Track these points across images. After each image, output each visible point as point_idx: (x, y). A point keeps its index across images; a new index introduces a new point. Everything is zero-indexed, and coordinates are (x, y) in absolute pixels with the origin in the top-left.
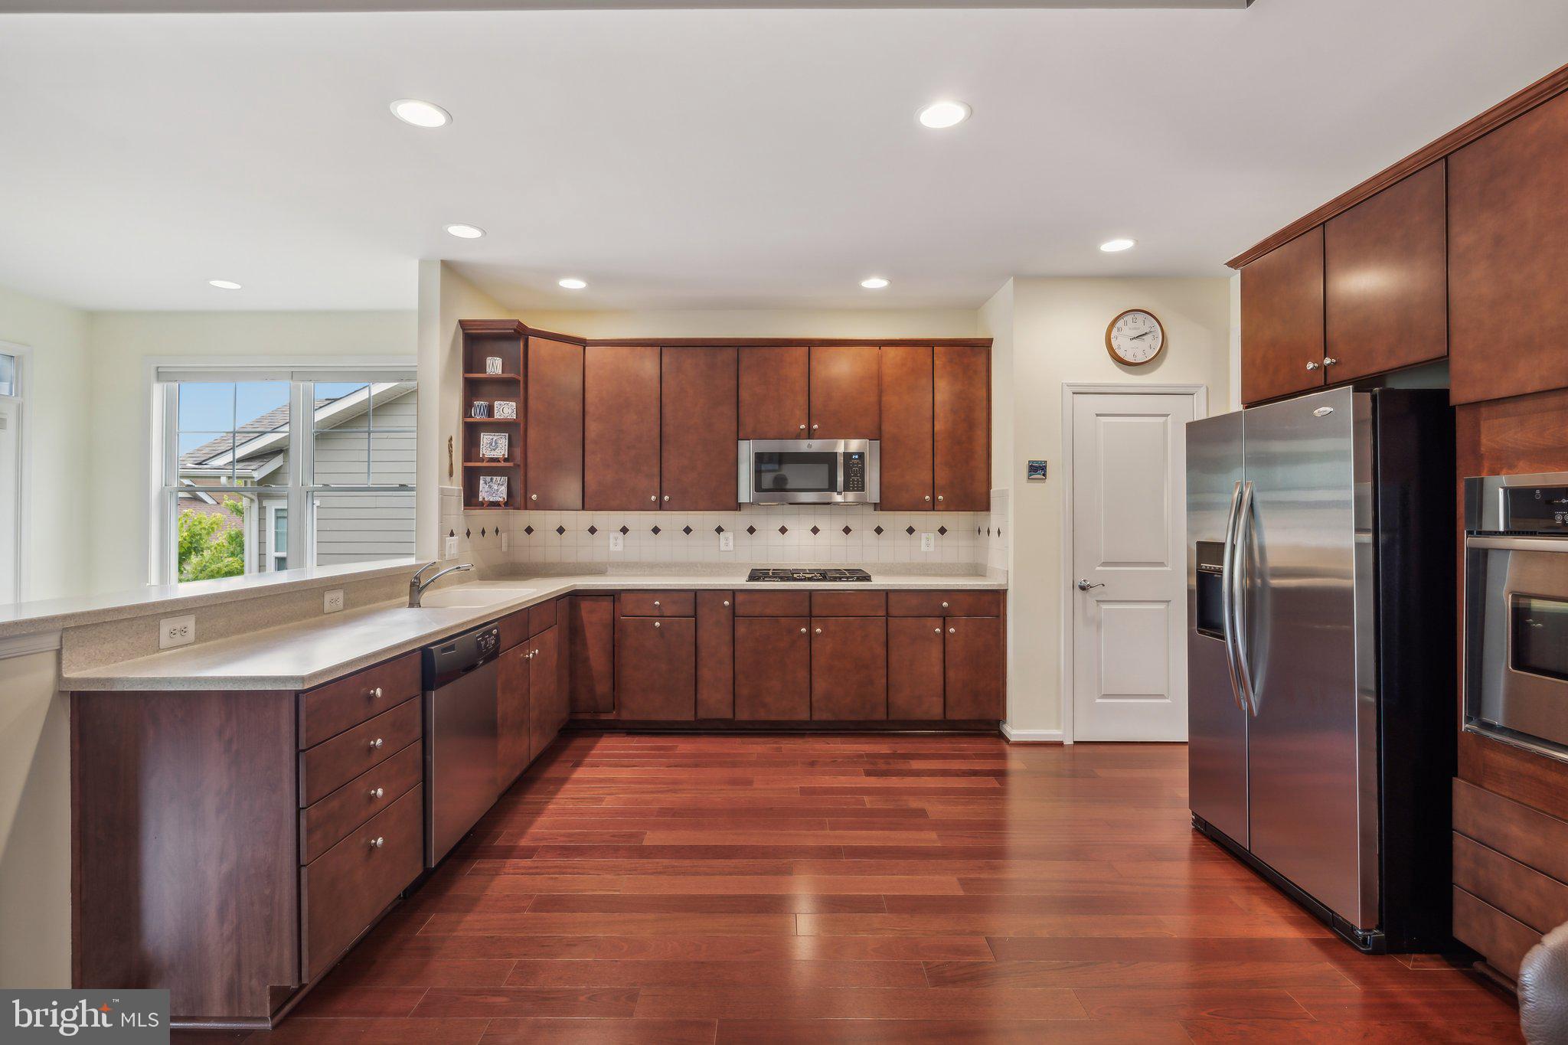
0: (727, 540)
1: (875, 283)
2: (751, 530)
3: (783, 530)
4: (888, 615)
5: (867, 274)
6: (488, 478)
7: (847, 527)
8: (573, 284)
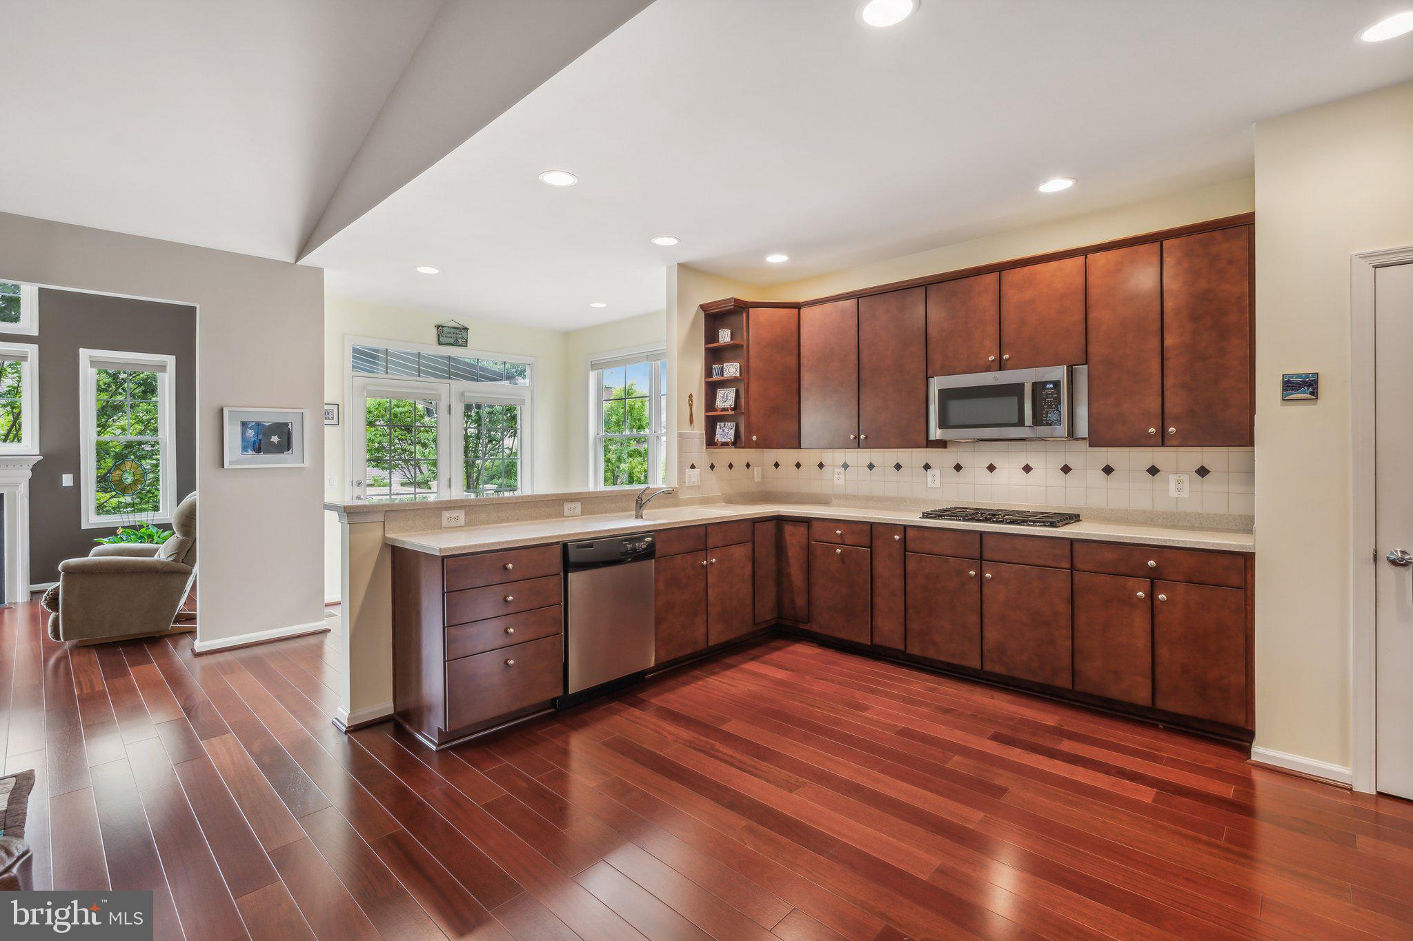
0: (933, 477)
1: (1056, 185)
2: (958, 468)
3: (991, 468)
4: (1072, 568)
5: (1044, 177)
6: (722, 424)
7: (1066, 466)
8: (777, 259)
